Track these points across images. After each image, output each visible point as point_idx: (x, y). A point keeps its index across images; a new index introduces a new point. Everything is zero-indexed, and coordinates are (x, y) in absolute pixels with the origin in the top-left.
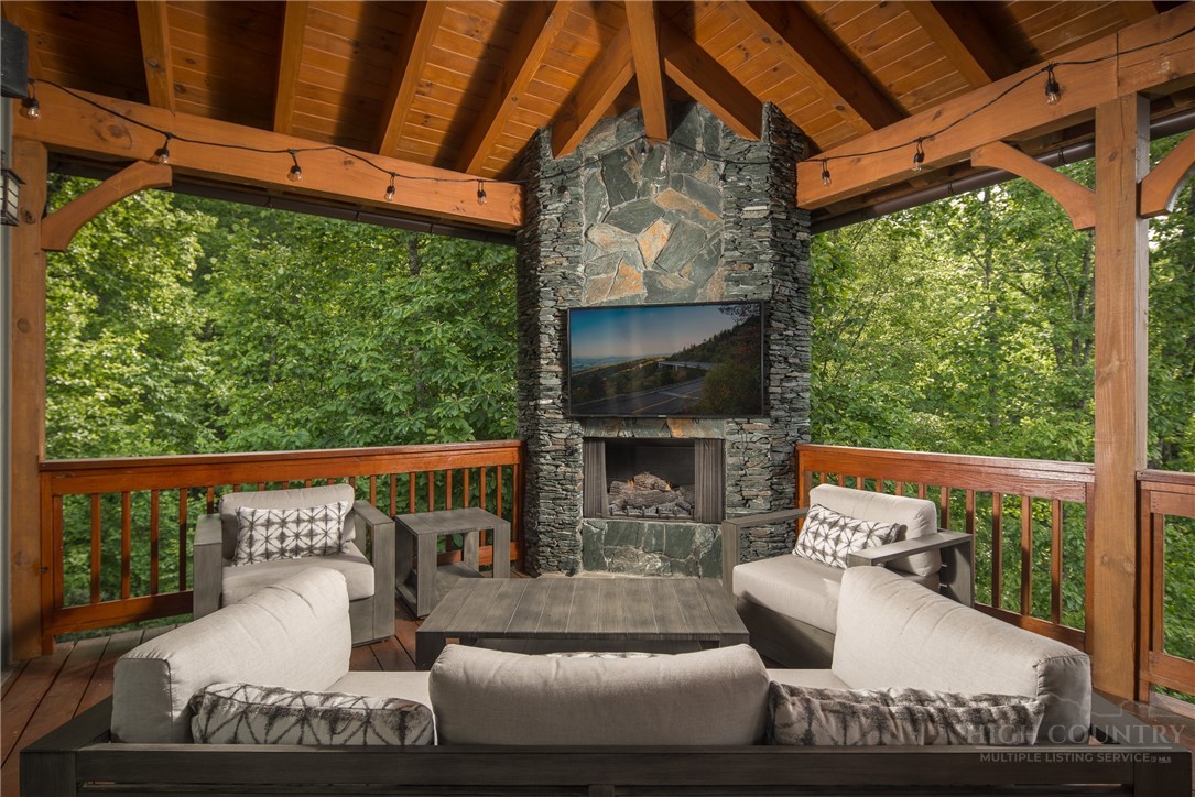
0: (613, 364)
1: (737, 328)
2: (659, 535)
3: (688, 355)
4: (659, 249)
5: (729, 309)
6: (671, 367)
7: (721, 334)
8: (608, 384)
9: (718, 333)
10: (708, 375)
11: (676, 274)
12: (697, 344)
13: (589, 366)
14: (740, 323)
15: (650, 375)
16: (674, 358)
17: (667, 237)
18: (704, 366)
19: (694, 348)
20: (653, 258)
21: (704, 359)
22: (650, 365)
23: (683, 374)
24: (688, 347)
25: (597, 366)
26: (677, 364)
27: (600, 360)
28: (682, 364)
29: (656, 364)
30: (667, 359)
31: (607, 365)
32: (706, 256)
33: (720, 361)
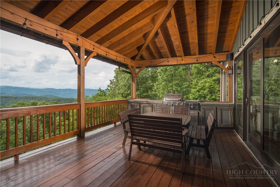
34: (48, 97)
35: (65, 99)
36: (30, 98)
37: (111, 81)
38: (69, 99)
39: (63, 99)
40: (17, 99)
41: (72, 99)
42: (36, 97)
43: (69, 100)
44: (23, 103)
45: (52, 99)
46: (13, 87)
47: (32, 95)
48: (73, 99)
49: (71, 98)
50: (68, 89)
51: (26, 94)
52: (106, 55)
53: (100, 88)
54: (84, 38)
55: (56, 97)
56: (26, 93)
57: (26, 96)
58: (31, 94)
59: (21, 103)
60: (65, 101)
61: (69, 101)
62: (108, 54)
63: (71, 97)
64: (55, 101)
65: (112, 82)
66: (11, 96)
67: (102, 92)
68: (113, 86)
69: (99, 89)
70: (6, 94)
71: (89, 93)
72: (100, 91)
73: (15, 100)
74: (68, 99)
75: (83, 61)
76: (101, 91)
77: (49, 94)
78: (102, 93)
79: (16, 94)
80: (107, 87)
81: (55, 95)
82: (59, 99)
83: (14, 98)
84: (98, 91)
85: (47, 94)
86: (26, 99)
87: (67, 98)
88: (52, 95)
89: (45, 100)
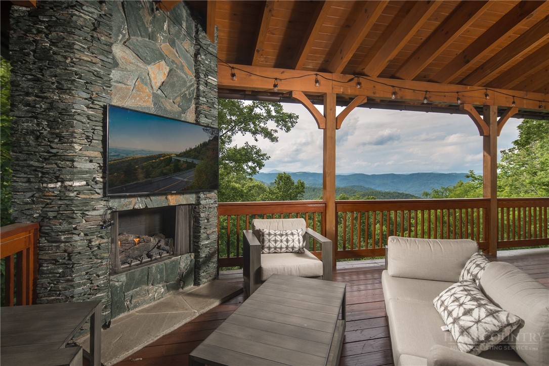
0: (144, 156)
1: (210, 141)
2: (161, 272)
3: (187, 154)
4: (163, 81)
5: (206, 130)
6: (179, 161)
7: (203, 144)
8: (140, 171)
9: (202, 143)
10: (197, 166)
11: (171, 101)
12: (193, 148)
13: (125, 155)
14: (211, 139)
15: (167, 165)
16: (181, 155)
17: (167, 75)
18: (196, 162)
19: (191, 150)
20: (159, 84)
21: (196, 158)
22: (167, 158)
23: (185, 165)
24: (188, 149)
25: (131, 156)
26: (182, 159)
27: (133, 152)
28: (184, 159)
29: (171, 158)
30: (177, 156)
31: (139, 156)
32: (188, 96)
33: (202, 159)
34: (355, 189)
35: (384, 193)
38: (392, 194)
39: (380, 192)
40: (315, 191)
41: (397, 195)
42: (339, 188)
45: (363, 192)
48: (399, 193)
49: (395, 192)
50: (389, 174)
52: (540, 107)
54: (496, 90)
55: (368, 189)
60: (384, 196)
61: (391, 197)
62: (543, 104)
63: (394, 190)
67: (476, 179)
68: (511, 166)
70: (309, 183)
71: (432, 181)
73: (313, 193)
74: (389, 193)
75: (493, 127)
76: (473, 177)
77: (356, 184)
78: (477, 181)
81: (367, 186)
82: (374, 193)
83: (311, 190)
85: (354, 184)
87: (387, 191)
88: (361, 186)
89: (351, 193)
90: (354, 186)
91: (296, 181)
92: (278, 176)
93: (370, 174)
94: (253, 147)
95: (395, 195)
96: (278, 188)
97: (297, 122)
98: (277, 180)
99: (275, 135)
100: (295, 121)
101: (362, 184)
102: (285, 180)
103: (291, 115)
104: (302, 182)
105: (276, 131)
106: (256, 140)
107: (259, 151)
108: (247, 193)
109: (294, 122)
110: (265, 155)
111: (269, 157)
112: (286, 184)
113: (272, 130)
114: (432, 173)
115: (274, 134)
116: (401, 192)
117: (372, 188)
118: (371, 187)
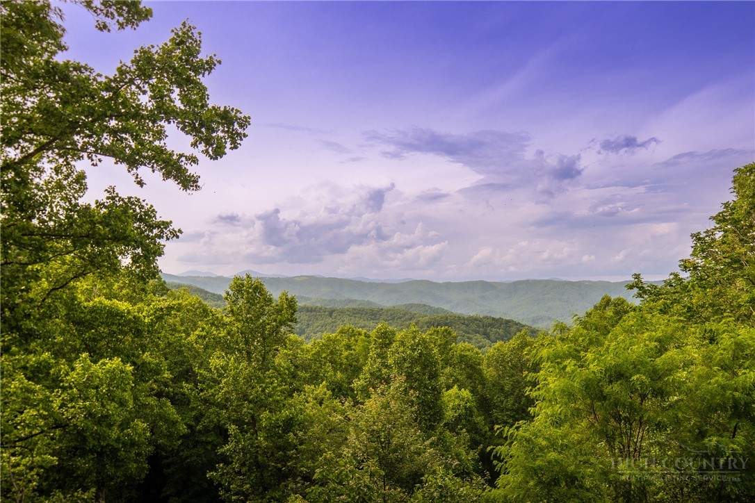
34: (413, 311)
35: (468, 319)
36: (366, 313)
37: (697, 237)
38: (481, 320)
39: (459, 317)
42: (382, 309)
43: (481, 324)
44: (353, 331)
45: (426, 319)
46: (324, 278)
47: (369, 303)
48: (493, 319)
49: (487, 318)
51: (356, 301)
53: (637, 276)
55: (437, 310)
56: (355, 298)
57: (355, 306)
58: (366, 300)
59: (348, 330)
60: (467, 325)
61: (479, 327)
63: (486, 314)
64: (443, 328)
65: (703, 244)
66: (319, 305)
67: (645, 292)
69: (632, 279)
70: (309, 299)
71: (550, 296)
72: (636, 290)
74: (476, 319)
76: (641, 288)
77: (416, 301)
78: (648, 297)
79: (330, 301)
80: (678, 270)
81: (435, 305)
82: (447, 319)
83: (326, 313)
84: (631, 287)
85: (410, 302)
86: (355, 317)
87: (471, 315)
88: (424, 305)
89: (406, 320)
90: (412, 306)
91: (276, 295)
92: (232, 283)
93: (441, 282)
94: (131, 202)
95: (486, 322)
96: (232, 311)
97: (245, 136)
98: (231, 293)
99: (192, 170)
100: (240, 130)
101: (427, 301)
102: (248, 293)
103: (226, 112)
104: (289, 297)
105: (194, 160)
106: (141, 183)
107: (150, 213)
108: (152, 324)
109: (239, 134)
110: (166, 224)
111: (180, 231)
112: (251, 302)
113: (181, 156)
114: (551, 281)
115: (188, 167)
116: (498, 317)
117: (446, 309)
118: (442, 307)
